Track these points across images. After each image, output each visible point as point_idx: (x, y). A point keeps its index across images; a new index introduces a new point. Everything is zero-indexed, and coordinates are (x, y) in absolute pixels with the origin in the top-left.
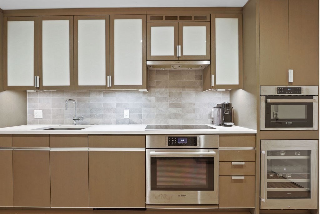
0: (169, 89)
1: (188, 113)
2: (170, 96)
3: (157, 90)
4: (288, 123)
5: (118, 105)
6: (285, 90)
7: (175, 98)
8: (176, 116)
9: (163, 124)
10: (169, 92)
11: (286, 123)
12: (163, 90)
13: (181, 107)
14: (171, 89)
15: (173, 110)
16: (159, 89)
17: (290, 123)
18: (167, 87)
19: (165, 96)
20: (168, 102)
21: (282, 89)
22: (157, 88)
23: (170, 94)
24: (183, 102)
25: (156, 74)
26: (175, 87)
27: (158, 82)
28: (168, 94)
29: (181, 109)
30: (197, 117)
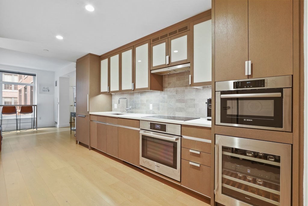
0: (176, 88)
1: (190, 107)
2: (176, 94)
3: (168, 89)
4: (247, 120)
5: (147, 101)
6: (243, 84)
7: (180, 95)
8: (181, 110)
9: (172, 115)
10: (176, 91)
11: (245, 120)
12: (172, 89)
13: (184, 103)
14: (177, 88)
15: (179, 105)
16: (169, 89)
17: (249, 120)
18: (175, 87)
19: (174, 94)
20: (175, 98)
21: (239, 83)
22: (169, 88)
23: (177, 92)
24: (186, 98)
25: (168, 78)
26: (180, 86)
27: (169, 84)
28: (175, 92)
29: (184, 104)
30: (196, 111)
